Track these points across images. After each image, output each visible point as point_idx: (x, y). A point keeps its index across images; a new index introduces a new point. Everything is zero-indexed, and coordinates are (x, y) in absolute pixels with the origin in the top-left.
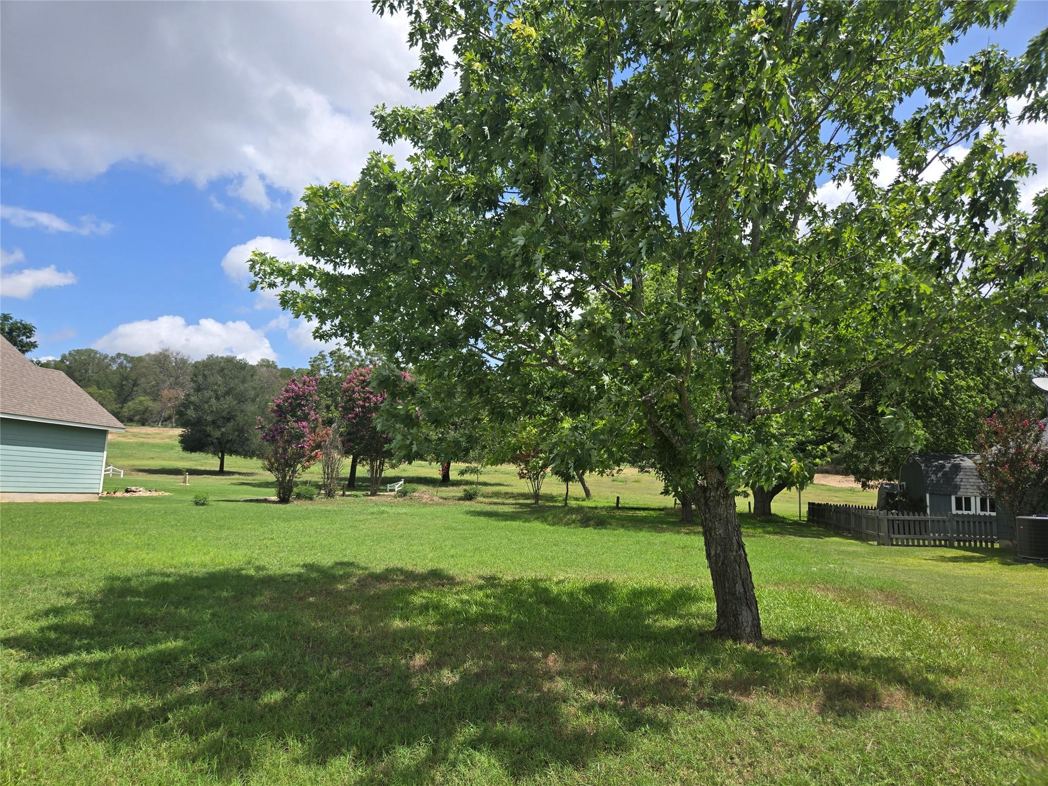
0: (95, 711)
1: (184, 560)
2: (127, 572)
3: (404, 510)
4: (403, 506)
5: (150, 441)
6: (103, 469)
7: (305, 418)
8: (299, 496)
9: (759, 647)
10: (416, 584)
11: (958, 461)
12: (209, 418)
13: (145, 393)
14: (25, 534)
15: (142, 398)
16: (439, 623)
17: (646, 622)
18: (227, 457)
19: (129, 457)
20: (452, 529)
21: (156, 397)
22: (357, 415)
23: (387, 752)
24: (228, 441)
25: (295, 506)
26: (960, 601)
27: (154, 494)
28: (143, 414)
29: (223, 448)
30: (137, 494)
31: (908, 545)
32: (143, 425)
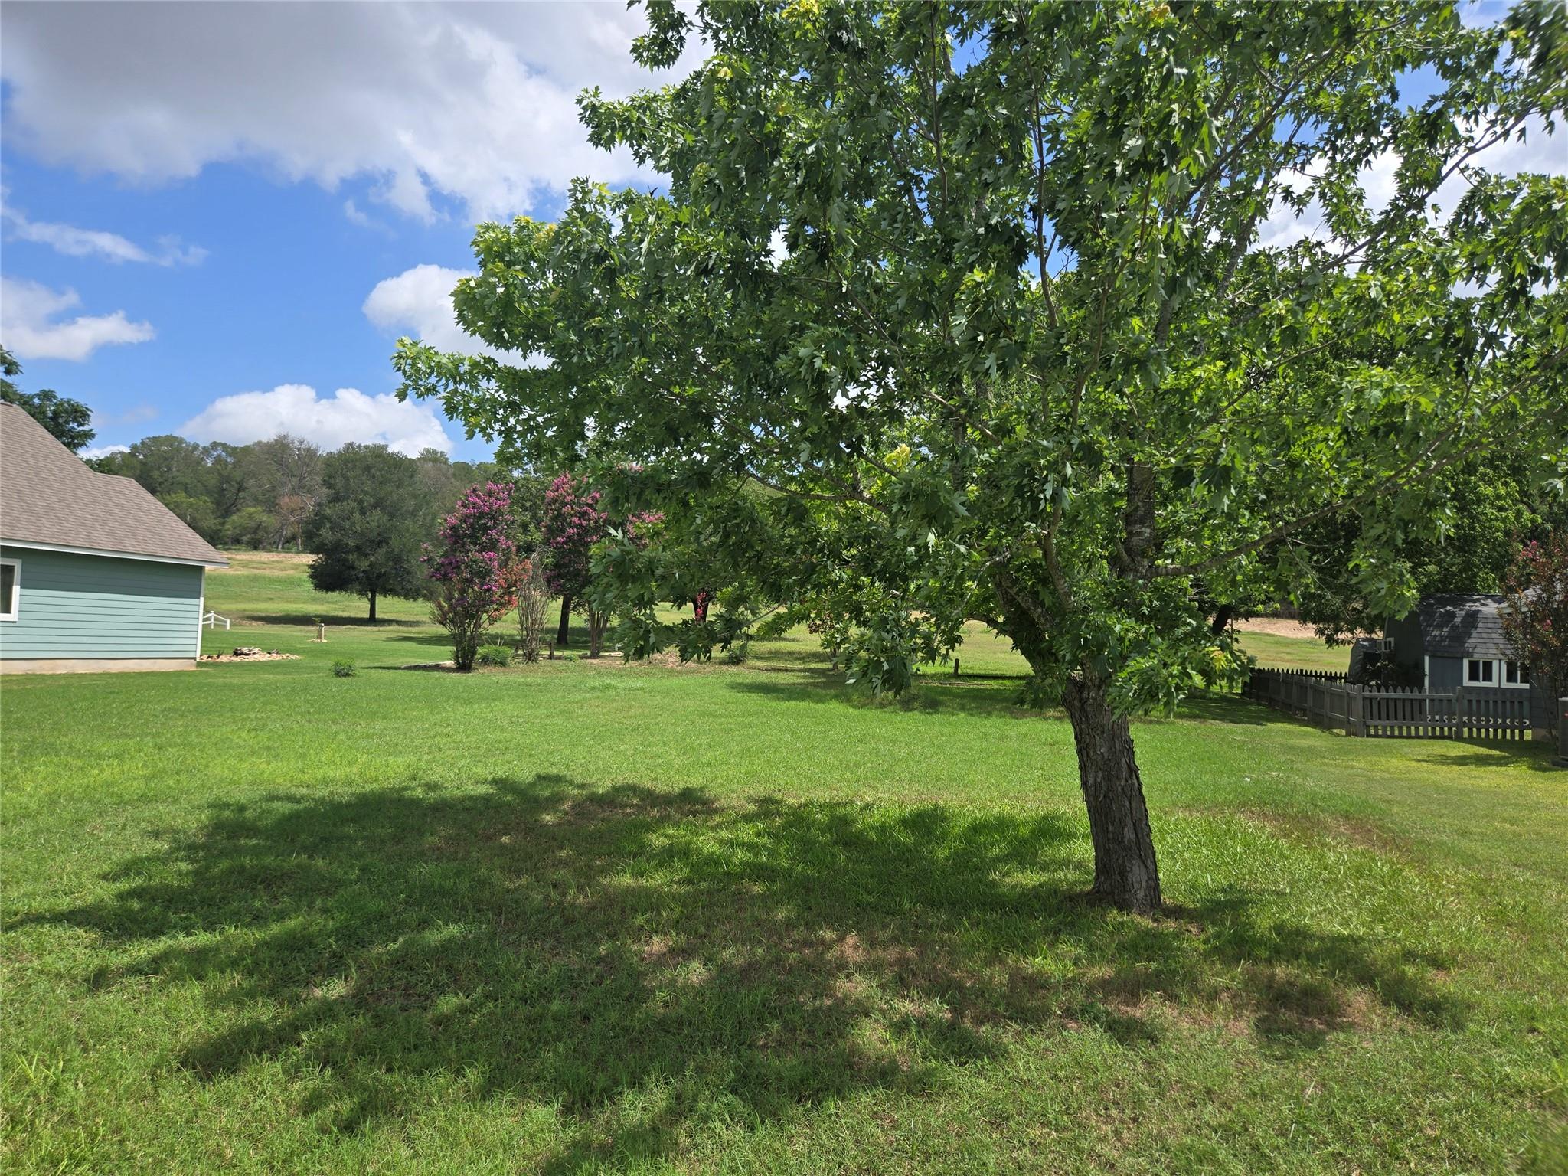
0: (199, 1030)
1: (320, 774)
2: (240, 796)
3: (639, 684)
4: (638, 675)
5: (267, 573)
6: (201, 617)
7: (493, 545)
8: (486, 661)
9: (1155, 920)
10: (655, 813)
11: (1477, 606)
12: (352, 543)
13: (257, 501)
14: (92, 730)
15: (252, 510)
16: (689, 881)
17: (991, 877)
18: (379, 599)
19: (236, 598)
20: (711, 715)
21: (272, 506)
22: (569, 538)
23: (611, 1100)
24: (379, 576)
25: (480, 677)
26: (1465, 834)
27: (276, 657)
28: (255, 532)
29: (374, 585)
30: (250, 658)
31: (1392, 736)
32: (256, 548)
